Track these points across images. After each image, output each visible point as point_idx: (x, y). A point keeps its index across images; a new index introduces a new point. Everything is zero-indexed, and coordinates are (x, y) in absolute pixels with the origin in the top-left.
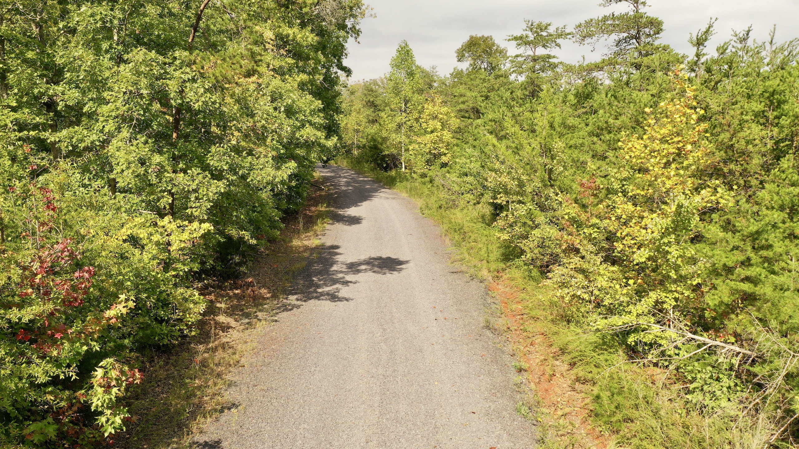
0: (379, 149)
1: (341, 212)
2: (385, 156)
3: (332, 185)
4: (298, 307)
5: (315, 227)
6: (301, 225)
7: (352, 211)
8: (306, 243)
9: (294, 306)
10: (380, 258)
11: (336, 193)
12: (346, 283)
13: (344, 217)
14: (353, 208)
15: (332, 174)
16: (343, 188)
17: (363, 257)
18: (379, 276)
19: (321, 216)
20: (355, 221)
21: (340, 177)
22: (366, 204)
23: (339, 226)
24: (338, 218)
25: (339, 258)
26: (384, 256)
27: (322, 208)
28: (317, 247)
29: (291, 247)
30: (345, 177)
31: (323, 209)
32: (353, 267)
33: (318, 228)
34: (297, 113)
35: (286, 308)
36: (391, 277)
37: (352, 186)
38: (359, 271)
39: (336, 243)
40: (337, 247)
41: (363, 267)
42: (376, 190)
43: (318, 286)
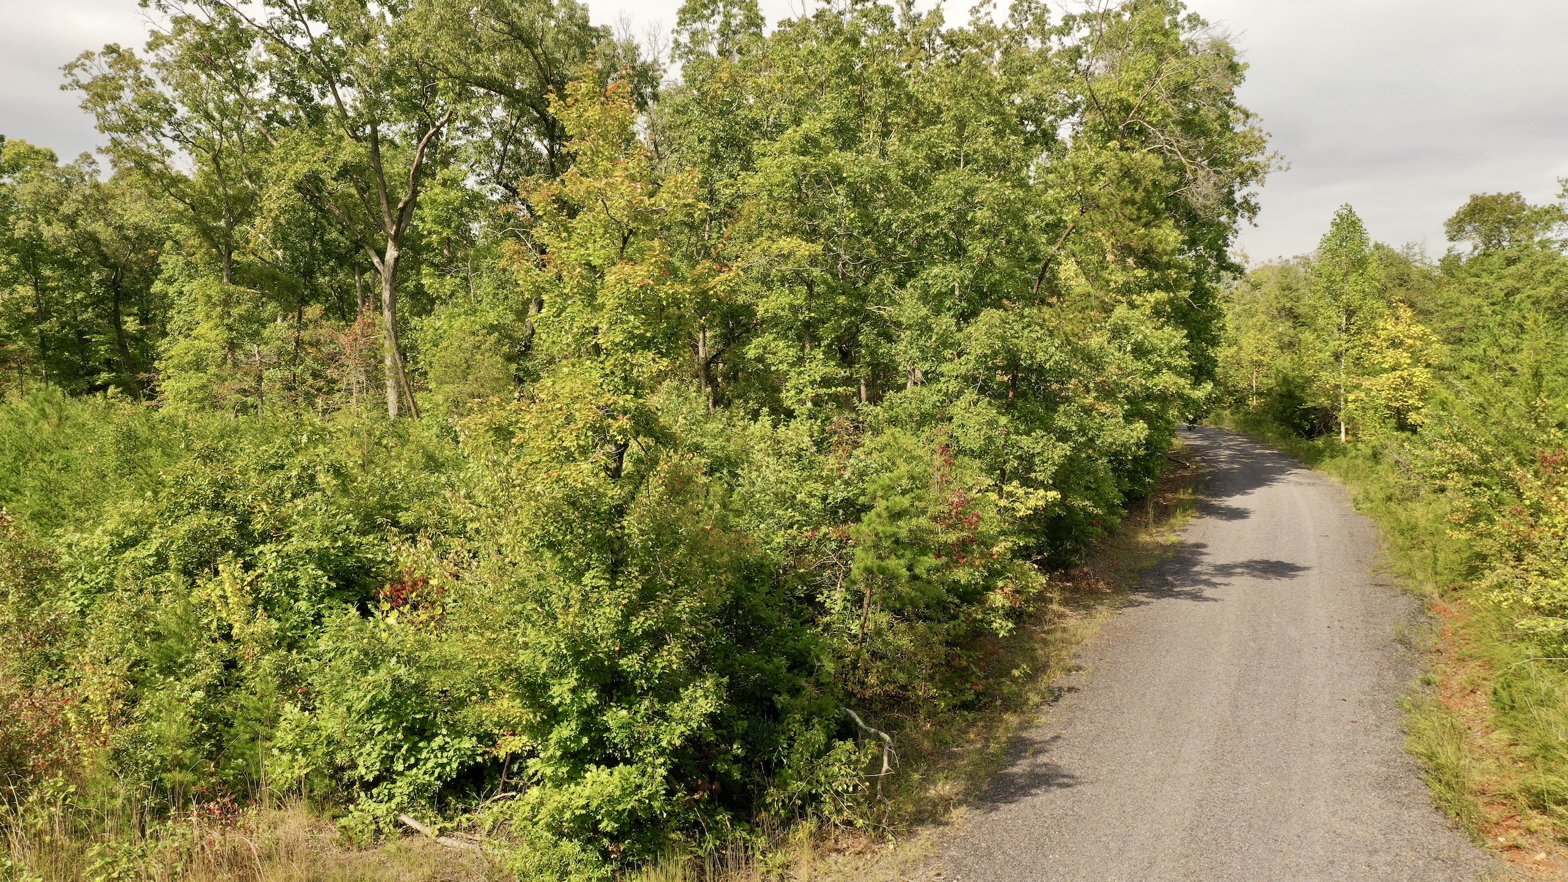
0: (1296, 398)
1: (1215, 502)
2: (1308, 411)
3: (1204, 461)
4: (1148, 603)
5: (1173, 521)
6: (1151, 516)
7: (1235, 501)
8: (1160, 540)
9: (1141, 603)
10: (1267, 562)
11: (1209, 473)
12: (1215, 585)
13: (1220, 508)
14: (1238, 497)
15: (1205, 443)
16: (1224, 466)
17: (1242, 559)
18: (1260, 581)
19: (1184, 506)
20: (1239, 514)
21: (1219, 447)
22: (1260, 492)
23: (1211, 521)
24: (1208, 510)
25: (1206, 559)
26: (1273, 559)
27: (1185, 495)
28: (1173, 545)
29: (1138, 543)
30: (1228, 448)
31: (1186, 497)
32: (1225, 570)
33: (1178, 520)
34: (1149, 352)
35: (1131, 604)
36: (1278, 585)
37: (1238, 463)
38: (1231, 574)
39: (1203, 541)
40: (1205, 546)
41: (1239, 570)
42: (1282, 471)
43: (1173, 586)
